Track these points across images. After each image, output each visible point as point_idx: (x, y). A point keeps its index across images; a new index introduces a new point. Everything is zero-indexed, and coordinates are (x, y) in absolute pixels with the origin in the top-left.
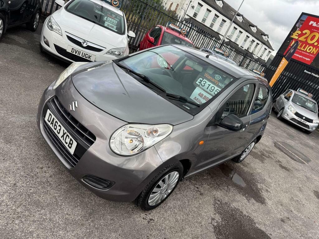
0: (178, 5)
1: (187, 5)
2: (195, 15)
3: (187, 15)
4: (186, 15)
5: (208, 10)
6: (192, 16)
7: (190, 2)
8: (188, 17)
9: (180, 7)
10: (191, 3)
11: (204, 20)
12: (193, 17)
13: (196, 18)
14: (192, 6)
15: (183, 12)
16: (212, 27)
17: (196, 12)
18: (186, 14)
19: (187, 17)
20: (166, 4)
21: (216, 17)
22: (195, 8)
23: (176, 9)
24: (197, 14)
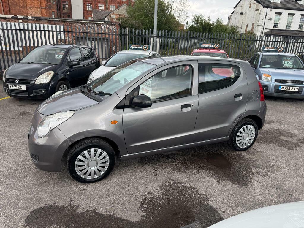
0: (253, 24)
1: (263, 20)
2: (276, 25)
3: (266, 29)
4: (264, 30)
5: (289, 14)
6: (272, 28)
7: (265, 16)
8: (268, 30)
9: (255, 25)
10: (267, 17)
11: (289, 26)
12: (275, 28)
13: (277, 27)
14: (268, 18)
15: (260, 28)
16: (302, 29)
17: (275, 22)
18: (264, 28)
19: (266, 31)
20: (241, 28)
21: (302, 17)
22: (273, 19)
23: (253, 28)
24: (278, 24)
